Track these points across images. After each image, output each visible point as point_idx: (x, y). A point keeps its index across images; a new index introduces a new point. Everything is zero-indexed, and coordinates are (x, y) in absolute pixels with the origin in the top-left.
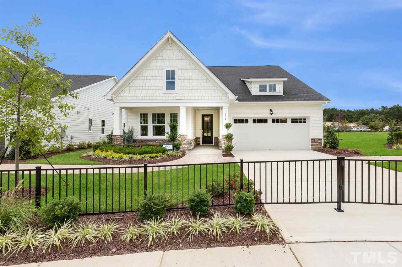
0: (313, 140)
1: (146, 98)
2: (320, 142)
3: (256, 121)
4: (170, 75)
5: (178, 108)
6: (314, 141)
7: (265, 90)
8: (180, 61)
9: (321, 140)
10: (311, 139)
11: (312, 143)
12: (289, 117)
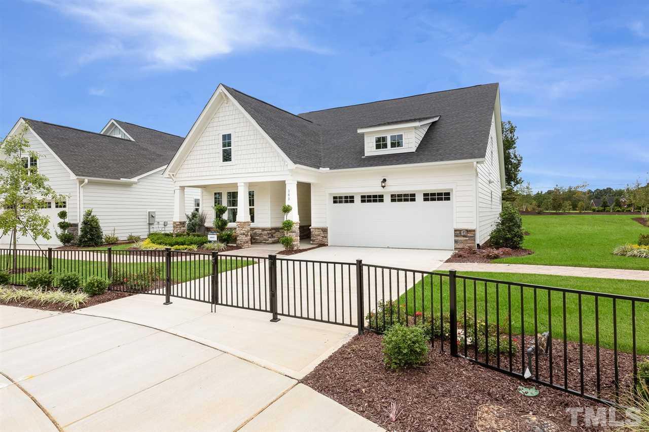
0: (458, 232)
1: (204, 174)
2: (471, 237)
3: (366, 199)
4: (227, 140)
5: (235, 185)
6: (460, 233)
7: (385, 146)
8: (236, 121)
9: (472, 232)
10: (455, 231)
11: (457, 238)
12: (419, 191)
